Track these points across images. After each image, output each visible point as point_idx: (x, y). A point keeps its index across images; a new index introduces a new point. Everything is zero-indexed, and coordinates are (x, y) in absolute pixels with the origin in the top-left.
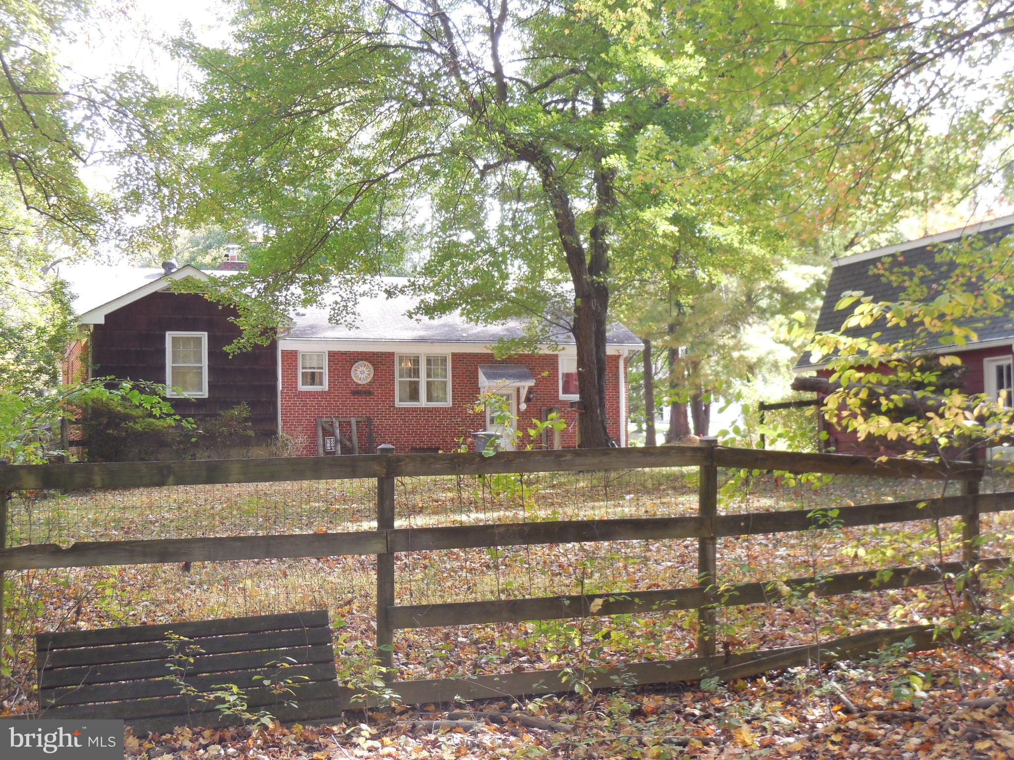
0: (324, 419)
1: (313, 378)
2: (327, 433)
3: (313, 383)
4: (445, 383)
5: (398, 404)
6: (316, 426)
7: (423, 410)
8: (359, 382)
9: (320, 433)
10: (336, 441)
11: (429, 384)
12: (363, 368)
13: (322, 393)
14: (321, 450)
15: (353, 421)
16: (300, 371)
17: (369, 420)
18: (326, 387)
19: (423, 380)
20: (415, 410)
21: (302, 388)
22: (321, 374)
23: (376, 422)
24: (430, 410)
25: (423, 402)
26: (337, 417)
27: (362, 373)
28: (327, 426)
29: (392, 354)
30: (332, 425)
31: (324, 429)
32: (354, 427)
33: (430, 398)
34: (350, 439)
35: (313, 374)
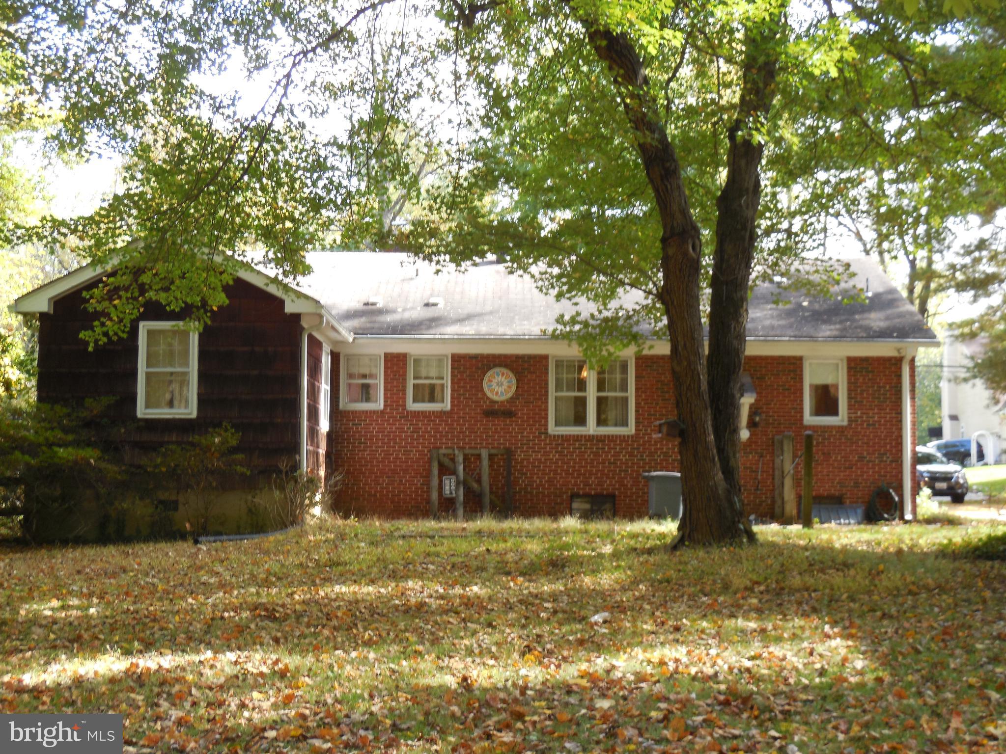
0: (443, 451)
1: (431, 393)
2: (445, 470)
3: (432, 399)
4: (625, 400)
5: (553, 429)
6: (430, 461)
7: (590, 438)
8: (495, 398)
9: (435, 471)
10: (458, 483)
11: (600, 401)
12: (500, 378)
13: (441, 414)
14: (435, 495)
15: (484, 454)
16: (411, 382)
17: (509, 453)
18: (447, 405)
19: (592, 394)
20: (577, 438)
21: (413, 406)
22: (442, 386)
23: (520, 456)
24: (600, 439)
25: (591, 428)
26: (459, 448)
27: (500, 384)
28: (446, 461)
29: (545, 358)
30: (453, 460)
31: (441, 466)
32: (485, 463)
33: (600, 422)
34: (479, 481)
35: (432, 388)
